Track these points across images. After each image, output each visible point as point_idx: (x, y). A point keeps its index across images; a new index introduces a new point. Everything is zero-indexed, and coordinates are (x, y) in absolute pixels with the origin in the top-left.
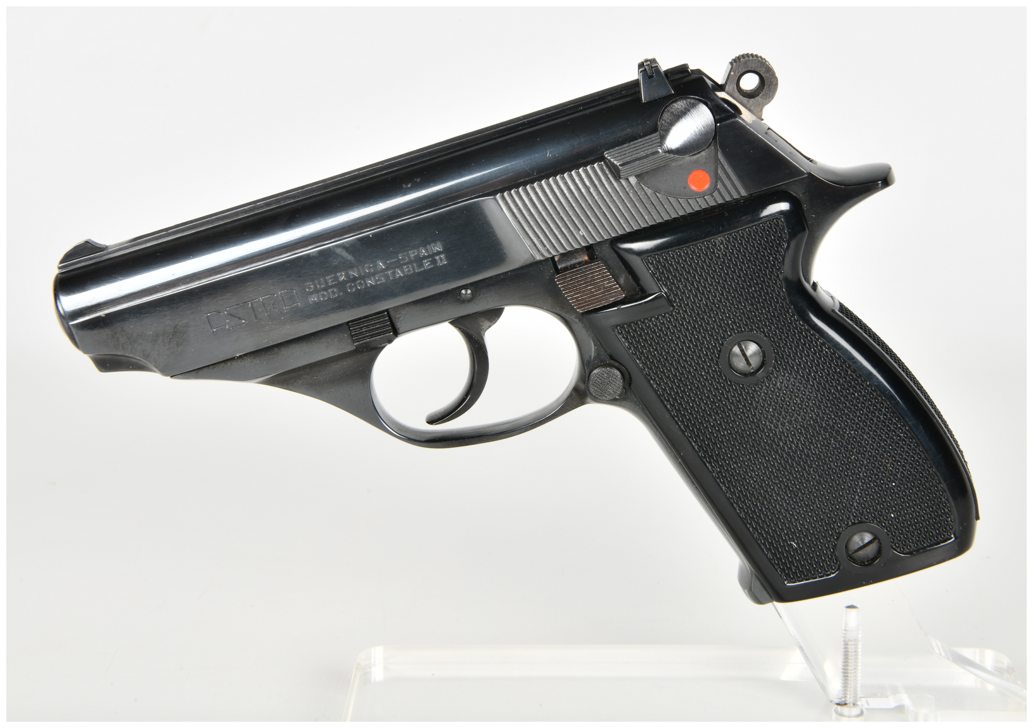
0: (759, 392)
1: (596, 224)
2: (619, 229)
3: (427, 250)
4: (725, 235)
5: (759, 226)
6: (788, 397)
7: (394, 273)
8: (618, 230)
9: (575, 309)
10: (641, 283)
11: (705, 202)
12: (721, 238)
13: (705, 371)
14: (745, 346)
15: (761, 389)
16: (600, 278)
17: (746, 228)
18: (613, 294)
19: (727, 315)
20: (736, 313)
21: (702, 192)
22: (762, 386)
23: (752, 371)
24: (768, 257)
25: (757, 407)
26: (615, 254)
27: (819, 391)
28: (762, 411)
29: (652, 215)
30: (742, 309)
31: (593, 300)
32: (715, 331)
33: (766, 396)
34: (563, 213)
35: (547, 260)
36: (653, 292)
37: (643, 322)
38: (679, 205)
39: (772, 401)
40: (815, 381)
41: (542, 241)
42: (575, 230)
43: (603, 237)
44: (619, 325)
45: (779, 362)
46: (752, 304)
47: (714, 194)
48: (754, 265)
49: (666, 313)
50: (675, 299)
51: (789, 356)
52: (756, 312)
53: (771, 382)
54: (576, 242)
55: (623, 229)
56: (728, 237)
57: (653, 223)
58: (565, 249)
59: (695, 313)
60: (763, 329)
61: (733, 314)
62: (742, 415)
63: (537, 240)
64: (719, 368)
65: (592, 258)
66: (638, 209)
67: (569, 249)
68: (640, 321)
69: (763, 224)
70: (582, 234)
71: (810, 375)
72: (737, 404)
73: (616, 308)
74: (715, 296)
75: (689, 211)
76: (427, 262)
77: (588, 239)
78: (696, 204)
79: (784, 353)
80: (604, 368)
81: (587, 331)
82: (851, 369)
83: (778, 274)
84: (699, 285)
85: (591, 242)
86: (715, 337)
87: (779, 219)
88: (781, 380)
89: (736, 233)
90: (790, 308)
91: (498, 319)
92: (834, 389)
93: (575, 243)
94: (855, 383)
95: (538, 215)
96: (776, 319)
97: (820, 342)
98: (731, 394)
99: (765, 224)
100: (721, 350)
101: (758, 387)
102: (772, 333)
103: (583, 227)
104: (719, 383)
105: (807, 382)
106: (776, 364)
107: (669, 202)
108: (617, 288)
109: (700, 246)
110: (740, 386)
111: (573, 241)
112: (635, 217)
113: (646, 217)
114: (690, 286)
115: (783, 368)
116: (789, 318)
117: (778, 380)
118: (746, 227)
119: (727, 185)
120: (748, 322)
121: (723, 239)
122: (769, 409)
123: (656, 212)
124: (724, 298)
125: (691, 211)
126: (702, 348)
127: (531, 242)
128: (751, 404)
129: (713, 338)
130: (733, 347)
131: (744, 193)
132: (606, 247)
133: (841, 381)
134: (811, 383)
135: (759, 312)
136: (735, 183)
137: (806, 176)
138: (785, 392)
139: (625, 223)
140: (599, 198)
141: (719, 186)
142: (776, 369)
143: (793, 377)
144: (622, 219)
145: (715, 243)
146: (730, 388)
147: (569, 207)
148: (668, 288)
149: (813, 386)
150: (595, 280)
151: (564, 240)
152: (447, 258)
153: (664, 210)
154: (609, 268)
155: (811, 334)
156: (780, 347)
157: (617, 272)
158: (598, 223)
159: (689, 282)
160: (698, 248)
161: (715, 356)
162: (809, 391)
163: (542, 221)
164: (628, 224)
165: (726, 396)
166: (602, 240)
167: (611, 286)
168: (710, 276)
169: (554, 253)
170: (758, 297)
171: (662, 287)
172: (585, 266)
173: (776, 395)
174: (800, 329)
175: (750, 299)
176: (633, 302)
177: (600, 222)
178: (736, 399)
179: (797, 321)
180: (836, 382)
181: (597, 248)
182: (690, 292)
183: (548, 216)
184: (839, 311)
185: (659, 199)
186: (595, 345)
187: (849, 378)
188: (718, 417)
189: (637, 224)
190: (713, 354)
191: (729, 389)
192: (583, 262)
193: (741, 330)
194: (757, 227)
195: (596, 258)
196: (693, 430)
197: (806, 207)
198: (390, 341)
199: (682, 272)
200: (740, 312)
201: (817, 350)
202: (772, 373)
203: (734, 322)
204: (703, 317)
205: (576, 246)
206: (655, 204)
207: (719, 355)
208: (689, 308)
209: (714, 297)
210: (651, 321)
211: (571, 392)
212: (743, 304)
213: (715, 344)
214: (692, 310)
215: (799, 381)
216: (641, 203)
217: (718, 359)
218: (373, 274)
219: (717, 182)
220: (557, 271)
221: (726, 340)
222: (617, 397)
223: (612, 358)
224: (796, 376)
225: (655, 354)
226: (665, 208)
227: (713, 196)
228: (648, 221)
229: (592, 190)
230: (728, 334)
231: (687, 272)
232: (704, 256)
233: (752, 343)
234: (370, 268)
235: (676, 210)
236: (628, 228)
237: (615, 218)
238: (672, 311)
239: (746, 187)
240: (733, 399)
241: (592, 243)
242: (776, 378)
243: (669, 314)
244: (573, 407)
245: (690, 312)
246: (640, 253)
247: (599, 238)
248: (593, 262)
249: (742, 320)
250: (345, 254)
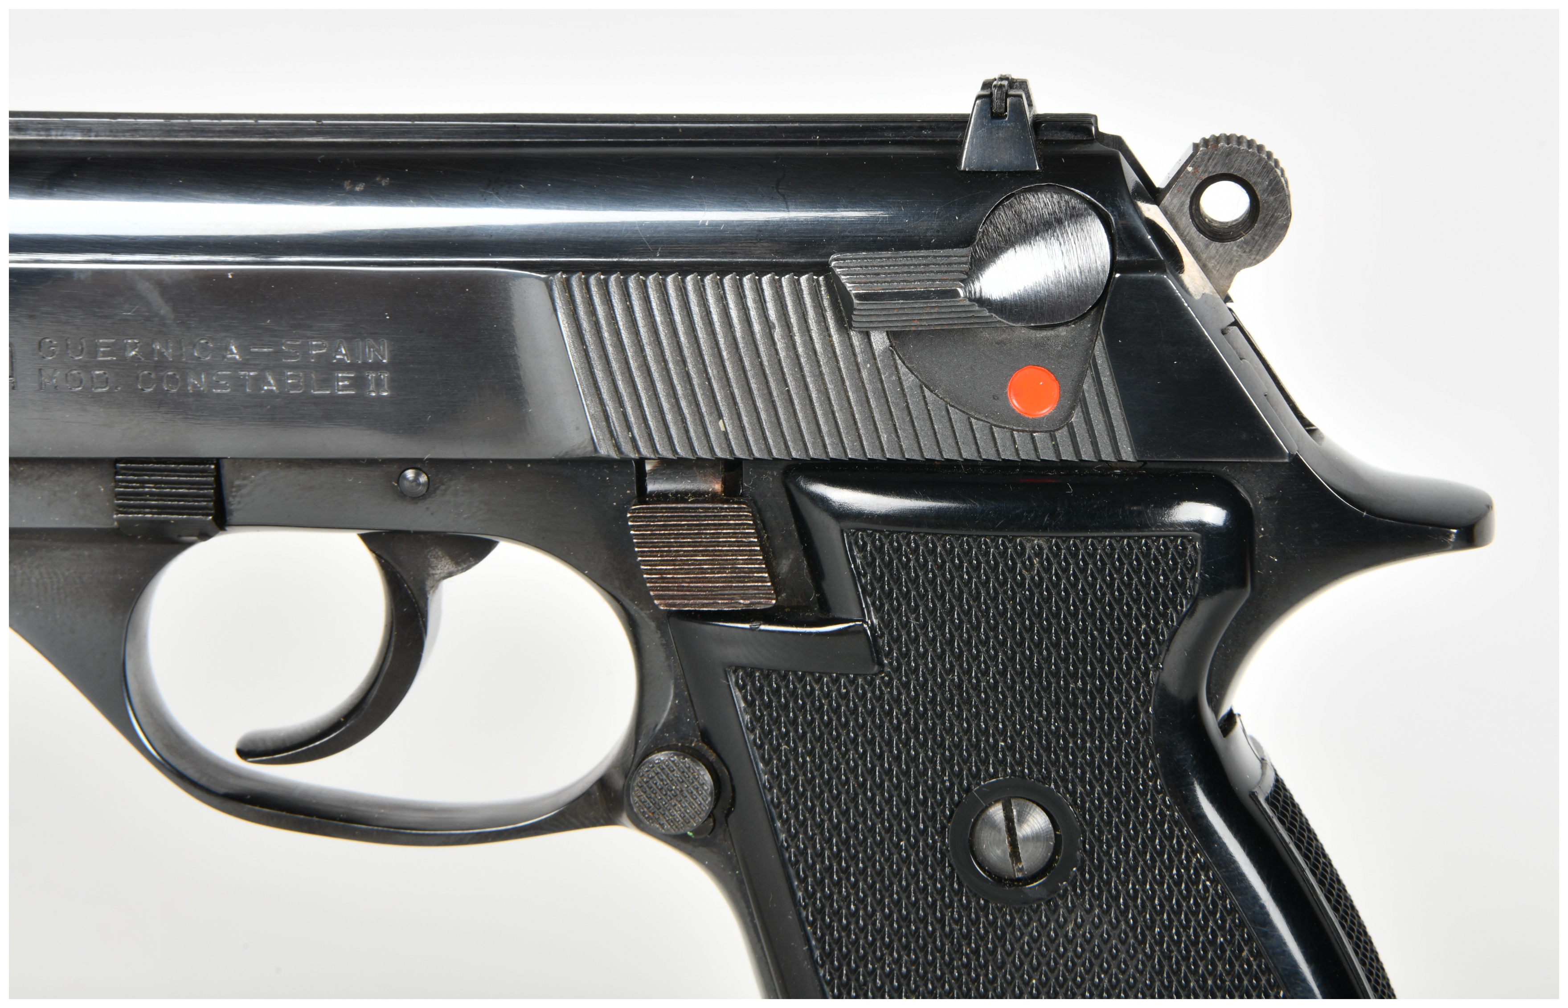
0: (1020, 930)
1: (763, 415)
2: (813, 443)
3: (351, 352)
4: (1052, 537)
5: (1138, 542)
6: (1084, 965)
7: (260, 380)
8: (809, 445)
9: (651, 599)
10: (825, 586)
11: (1031, 446)
12: (1041, 542)
13: (908, 840)
14: (1018, 812)
15: (1027, 925)
16: (731, 544)
17: (1106, 538)
18: (751, 592)
19: (1000, 726)
20: (1023, 728)
21: (1033, 420)
22: (1030, 919)
23: (1019, 875)
24: (1137, 620)
25: (1004, 963)
26: (786, 499)
27: (1160, 973)
28: (1013, 978)
29: (898, 436)
30: (1038, 723)
31: (702, 590)
32: (961, 755)
33: (1033, 945)
35: (625, 462)
36: (844, 616)
37: (801, 679)
38: (969, 433)
39: (1043, 961)
40: (1157, 948)
41: (625, 415)
42: (711, 414)
43: (770, 452)
44: (744, 668)
45: (1087, 876)
46: (1065, 720)
47: (1058, 434)
48: (1097, 629)
49: (860, 675)
50: (891, 650)
51: (1116, 868)
52: (1071, 741)
53: (1056, 917)
54: (705, 442)
55: (821, 448)
56: (1057, 545)
57: (896, 456)
58: (674, 451)
59: (926, 696)
60: (1074, 786)
61: (1014, 727)
62: (963, 971)
63: (615, 409)
64: (943, 842)
65: (731, 492)
66: (872, 413)
67: (683, 452)
68: (795, 673)
69: (1149, 541)
70: (723, 429)
71: (1152, 929)
72: (958, 942)
73: (747, 626)
74: (986, 673)
75: (989, 454)
76: (344, 379)
77: (733, 443)
78: (1009, 443)
79: (1105, 859)
80: (678, 756)
81: (668, 658)
82: (1252, 947)
83: (1147, 668)
84: (956, 634)
85: (739, 454)
86: (956, 768)
87: (1190, 541)
88: (1079, 920)
89: (1078, 542)
90: (1153, 757)
91: (476, 563)
92: (1197, 982)
93: (700, 443)
94: (1250, 982)
96: (1111, 773)
97: (1198, 860)
98: (952, 913)
99: (1153, 541)
100: (960, 802)
101: (1021, 919)
102: (1092, 802)
103: (730, 412)
104: (933, 877)
105: (1140, 944)
106: (1079, 877)
107: (947, 418)
108: (762, 579)
109: (986, 543)
110: (978, 903)
111: (698, 438)
112: (857, 429)
113: (884, 438)
114: (933, 630)
115: (1092, 891)
116: (1143, 779)
117: (1073, 916)
118: (1106, 534)
119: (1095, 422)
120: (1044, 759)
121: (1045, 546)
122: (1030, 978)
123: (911, 431)
124: (1005, 682)
125: (993, 457)
126: (917, 783)
127: (599, 409)
128: (994, 952)
129: (952, 768)
130: (990, 805)
131: (1127, 453)
132: (773, 475)
133: (1220, 968)
134: (1148, 950)
135: (1075, 743)
136: (1115, 424)
137: (1287, 460)
138: (1079, 949)
139: (831, 435)
140: (788, 357)
141: (1076, 418)
142: (1075, 890)
143: (1110, 922)
144: (827, 422)
145: (1023, 548)
146: (956, 899)
148: (881, 619)
149: (1150, 957)
150: (719, 544)
151: (678, 429)
152: (394, 384)
153: (930, 433)
154: (762, 527)
155: (1182, 833)
156: (1101, 842)
157: (778, 541)
158: (768, 415)
159: (935, 621)
160: (979, 547)
161: (943, 812)
162: (1136, 967)
164: (837, 440)
165: (938, 914)
166: (766, 457)
167: (750, 571)
168: (988, 622)
169: (645, 452)
170: (1085, 706)
171: (869, 612)
172: (706, 505)
173: (1057, 950)
174: (1162, 813)
175: (1064, 706)
176: (791, 625)
177: (773, 413)
178: (961, 929)
179: (1159, 792)
180: (1206, 967)
181: (748, 472)
182: (930, 645)
184: (1267, 800)
185: (926, 404)
186: (675, 697)
187: (1242, 966)
188: (905, 958)
189: (859, 447)
190: (939, 806)
191: (952, 901)
192: (708, 493)
193: (1023, 771)
194: (1132, 542)
195: (741, 495)
196: (840, 969)
197: (1262, 533)
198: (205, 535)
199: (926, 591)
200: (1032, 727)
201: (1185, 876)
202: (1064, 897)
203: (1011, 748)
204: (943, 712)
205: (702, 452)
206: (914, 414)
207: (952, 812)
208: (917, 679)
209: (983, 675)
210: (819, 680)
211: (592, 787)
212: (1045, 712)
213: (952, 784)
214: (922, 687)
215: (1120, 936)
216: (883, 401)
217: (949, 821)
218: (209, 368)
219: (1073, 408)
220: (642, 495)
221: (979, 784)
222: (690, 834)
223: (704, 738)
224: (1118, 921)
225: (805, 761)
226: (934, 429)
227: (1053, 438)
228: (885, 447)
229: (778, 333)
230: (987, 770)
231: (936, 595)
232: (989, 571)
233: (1038, 810)
234: (205, 348)
235: (957, 443)
236: (835, 449)
237: (811, 416)
238: (876, 674)
239: (1138, 441)
240: (954, 926)
241: (742, 457)
242: (1070, 911)
243: (865, 679)
245: (915, 690)
246: (842, 515)
247: (760, 450)
248: (727, 502)
249: (1030, 748)
250: (155, 298)
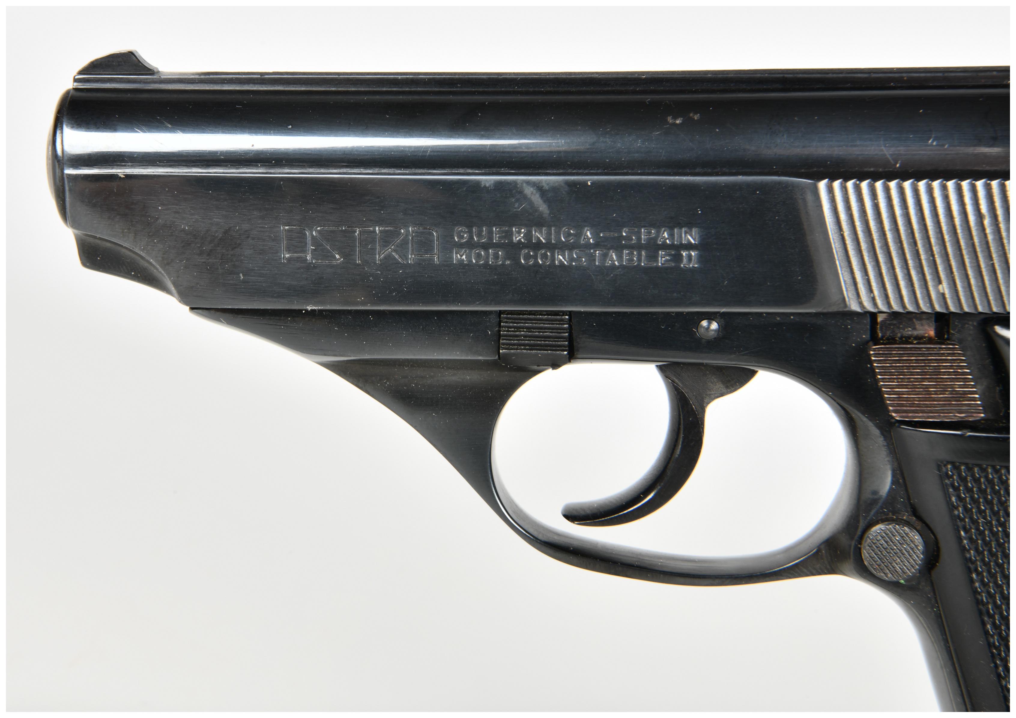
1: (973, 281)
3: (671, 235)
7: (605, 256)
8: (1006, 303)
9: (888, 412)
16: (949, 373)
31: (927, 406)
34: (924, 246)
35: (866, 314)
37: (998, 472)
41: (871, 281)
42: (933, 280)
43: (975, 307)
54: (927, 300)
58: (904, 307)
63: (862, 277)
65: (941, 337)
67: (910, 308)
68: (994, 467)
70: (942, 291)
73: (959, 433)
76: (666, 255)
77: (948, 301)
80: (898, 525)
85: (952, 309)
93: (924, 302)
95: (880, 236)
103: (947, 278)
108: (977, 400)
111: (923, 298)
127: (850, 276)
132: (971, 325)
140: (994, 239)
147: (937, 238)
150: (940, 373)
151: (908, 291)
152: (700, 258)
158: (977, 282)
163: (881, 248)
166: (972, 311)
167: (965, 393)
169: (882, 306)
176: (991, 432)
181: (956, 322)
183: (895, 242)
186: (891, 483)
192: (925, 337)
195: (948, 339)
198: (555, 366)
205: (924, 307)
218: (571, 247)
220: (876, 339)
222: (902, 583)
223: (915, 512)
225: (998, 531)
229: (987, 222)
234: (568, 235)
241: (955, 311)
244: (814, 572)
247: (969, 306)
248: (941, 344)
250: (537, 199)
